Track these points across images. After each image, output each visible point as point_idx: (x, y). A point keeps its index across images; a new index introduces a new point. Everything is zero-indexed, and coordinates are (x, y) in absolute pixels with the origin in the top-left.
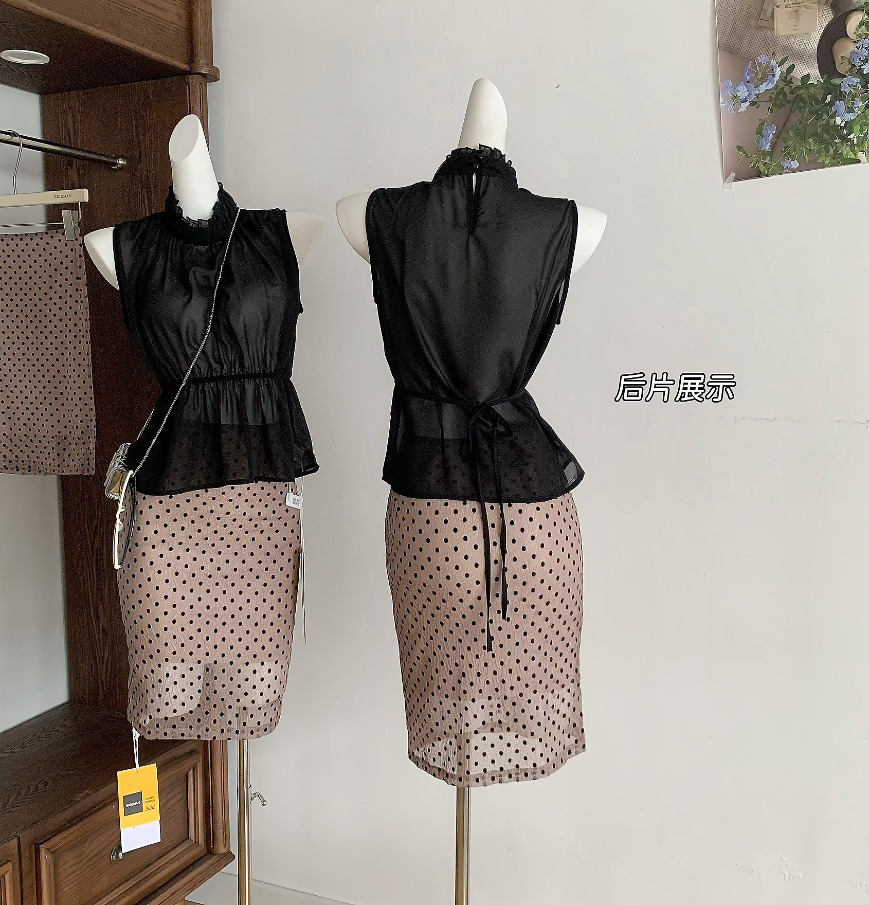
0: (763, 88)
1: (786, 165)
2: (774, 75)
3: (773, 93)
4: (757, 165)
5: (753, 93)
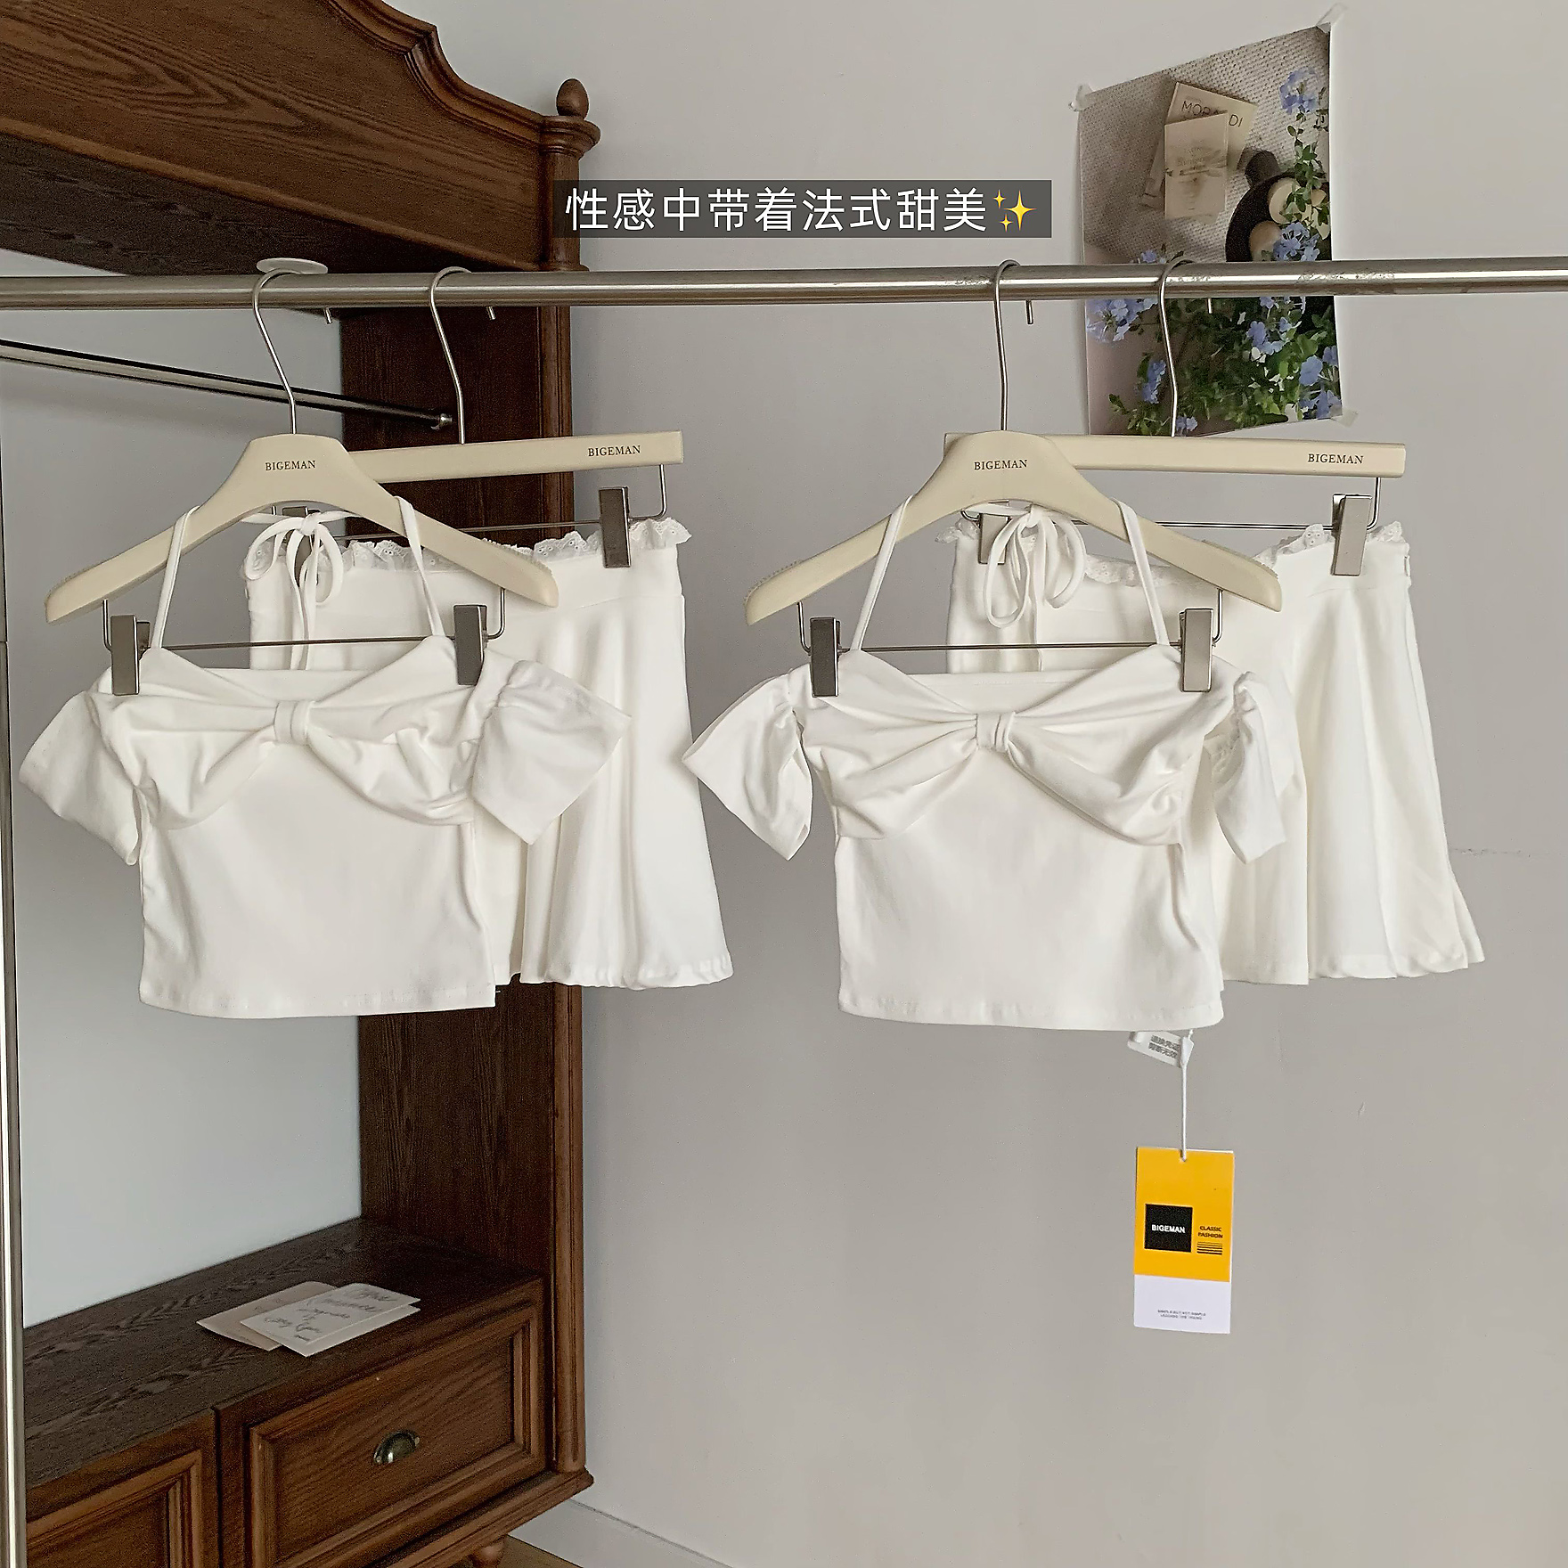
4: (1137, 425)
5: (1135, 311)
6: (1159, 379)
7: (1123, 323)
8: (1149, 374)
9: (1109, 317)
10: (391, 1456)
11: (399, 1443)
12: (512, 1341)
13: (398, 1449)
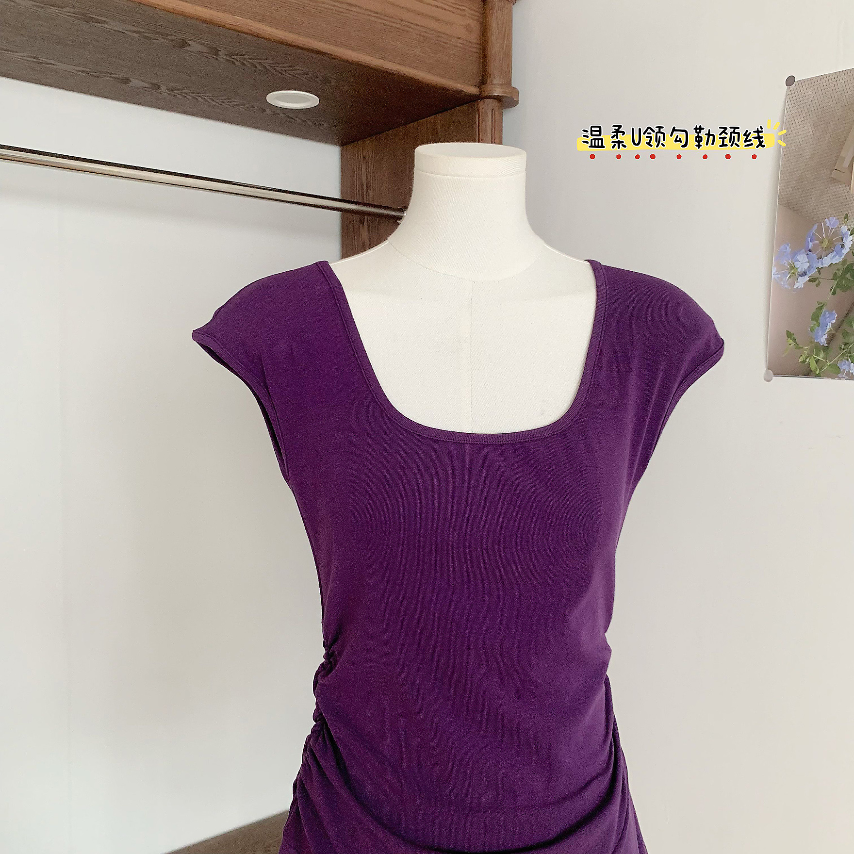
0: (827, 261)
1: (844, 367)
2: (843, 246)
3: (838, 270)
4: (807, 360)
5: (815, 266)
6: (829, 326)
7: (804, 274)
8: (821, 319)
9: (792, 267)
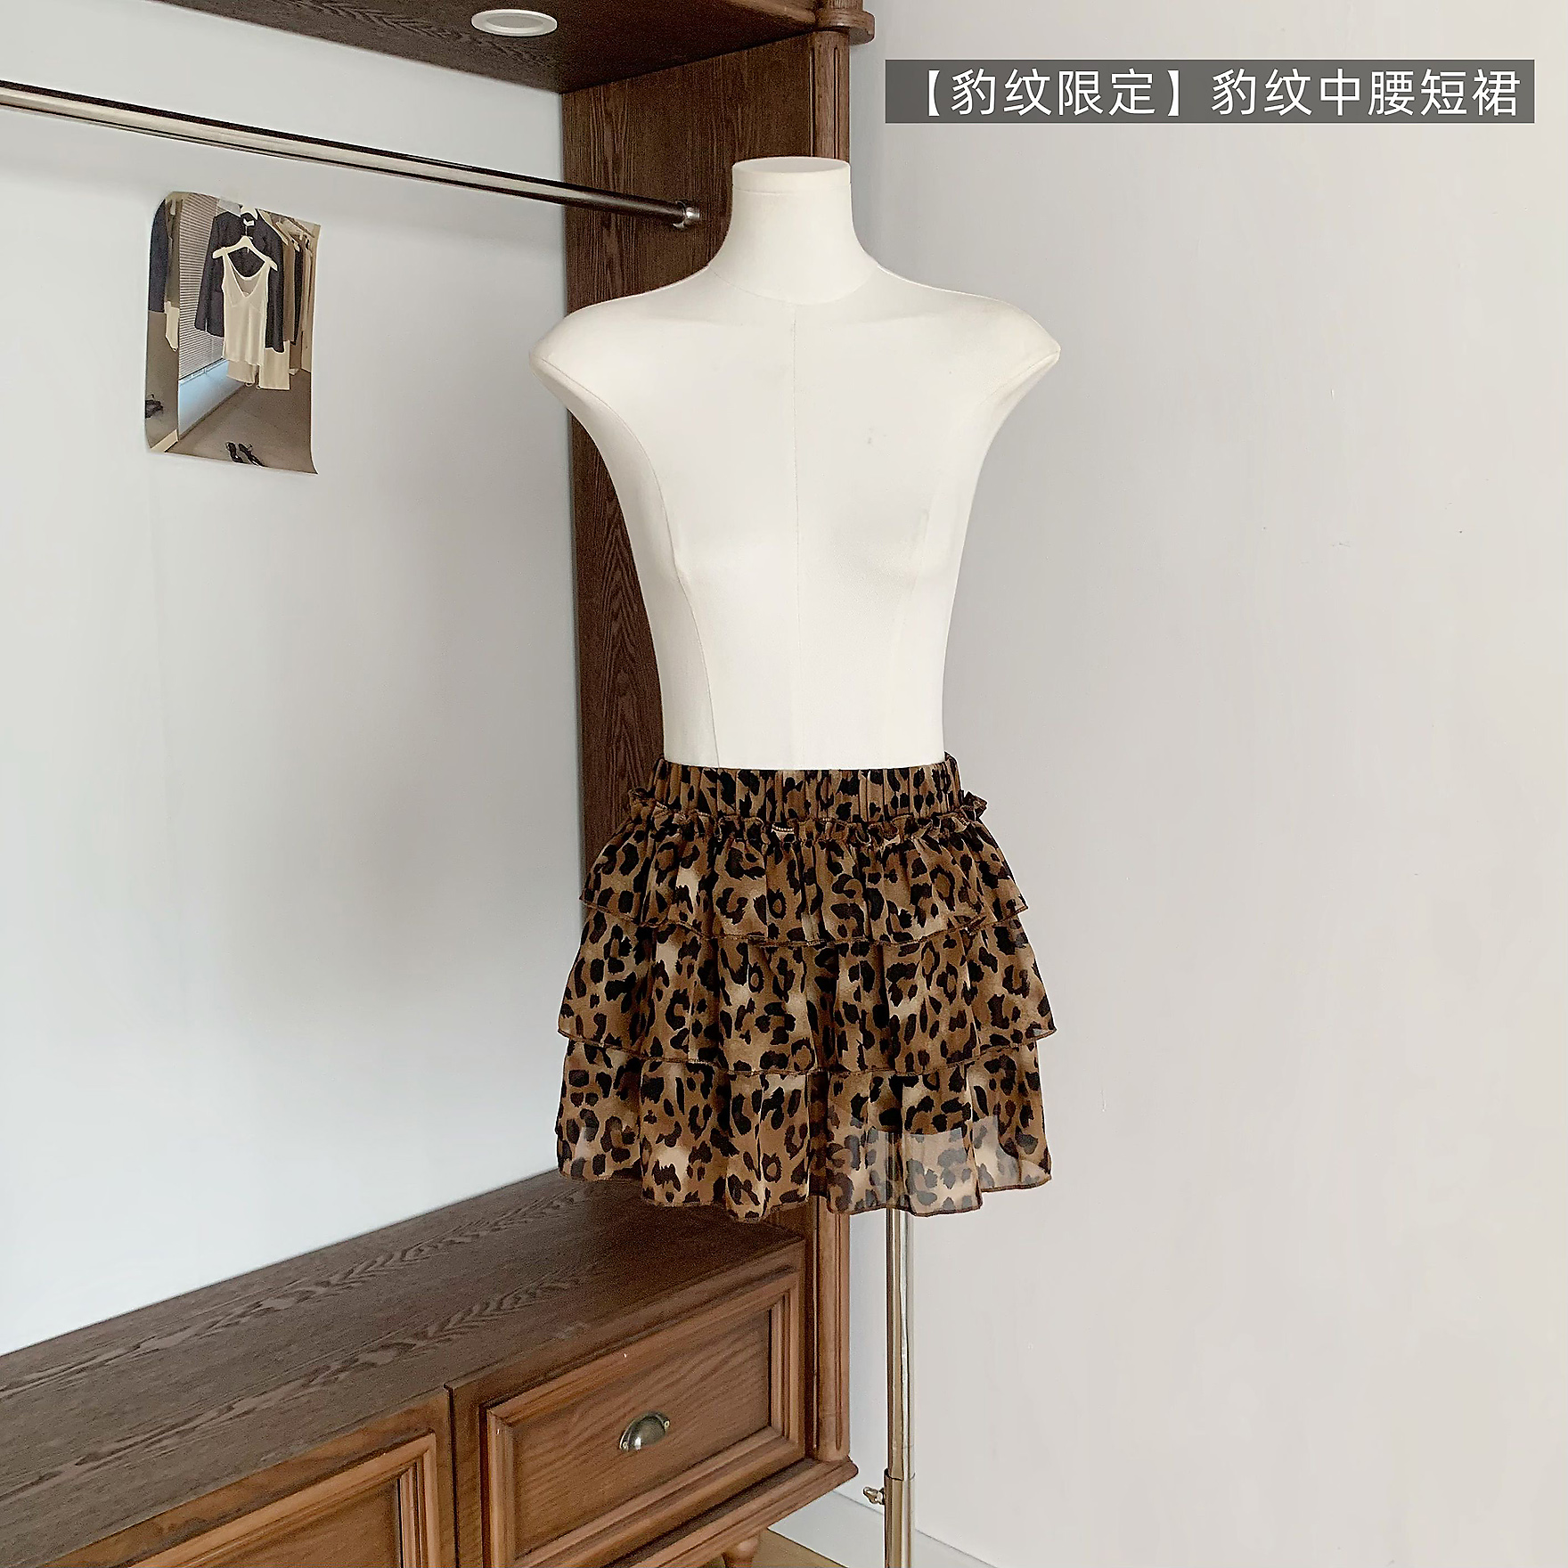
10: (638, 1442)
11: (648, 1428)
12: (770, 1312)
13: (647, 1435)
